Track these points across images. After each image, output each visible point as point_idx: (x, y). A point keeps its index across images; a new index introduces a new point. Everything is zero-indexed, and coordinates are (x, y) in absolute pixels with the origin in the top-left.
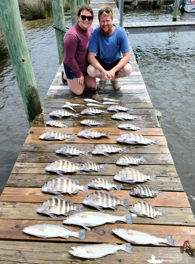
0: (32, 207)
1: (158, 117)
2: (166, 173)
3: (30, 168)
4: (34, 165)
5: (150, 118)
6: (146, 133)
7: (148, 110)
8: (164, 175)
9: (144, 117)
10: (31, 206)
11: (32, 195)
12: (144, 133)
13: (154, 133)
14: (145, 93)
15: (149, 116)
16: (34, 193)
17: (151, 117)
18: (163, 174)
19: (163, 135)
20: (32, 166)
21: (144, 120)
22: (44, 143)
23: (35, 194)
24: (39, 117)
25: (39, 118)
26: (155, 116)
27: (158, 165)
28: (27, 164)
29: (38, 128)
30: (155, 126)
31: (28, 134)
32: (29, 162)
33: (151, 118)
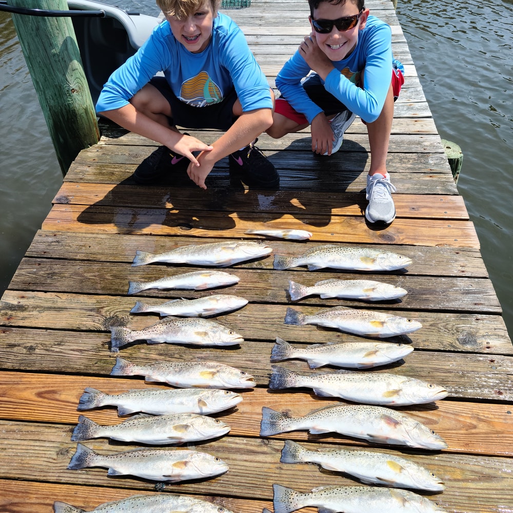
0: (42, 438)
1: (451, 161)
2: (475, 341)
3: (49, 308)
4: (63, 300)
5: (426, 163)
6: (413, 211)
7: (421, 140)
8: (468, 347)
9: (409, 161)
10: (39, 433)
11: (44, 398)
12: (407, 210)
13: (440, 211)
14: (412, 90)
15: (422, 157)
16: (54, 392)
17: (431, 162)
18: (464, 342)
19: (468, 218)
20: (55, 306)
21: (409, 168)
22: (97, 234)
23: (57, 396)
24: (89, 154)
25: (90, 158)
26: (442, 159)
27: (448, 315)
28: (40, 298)
29: (83, 188)
30: (441, 190)
31: (53, 204)
32: (46, 292)
33: (431, 164)
